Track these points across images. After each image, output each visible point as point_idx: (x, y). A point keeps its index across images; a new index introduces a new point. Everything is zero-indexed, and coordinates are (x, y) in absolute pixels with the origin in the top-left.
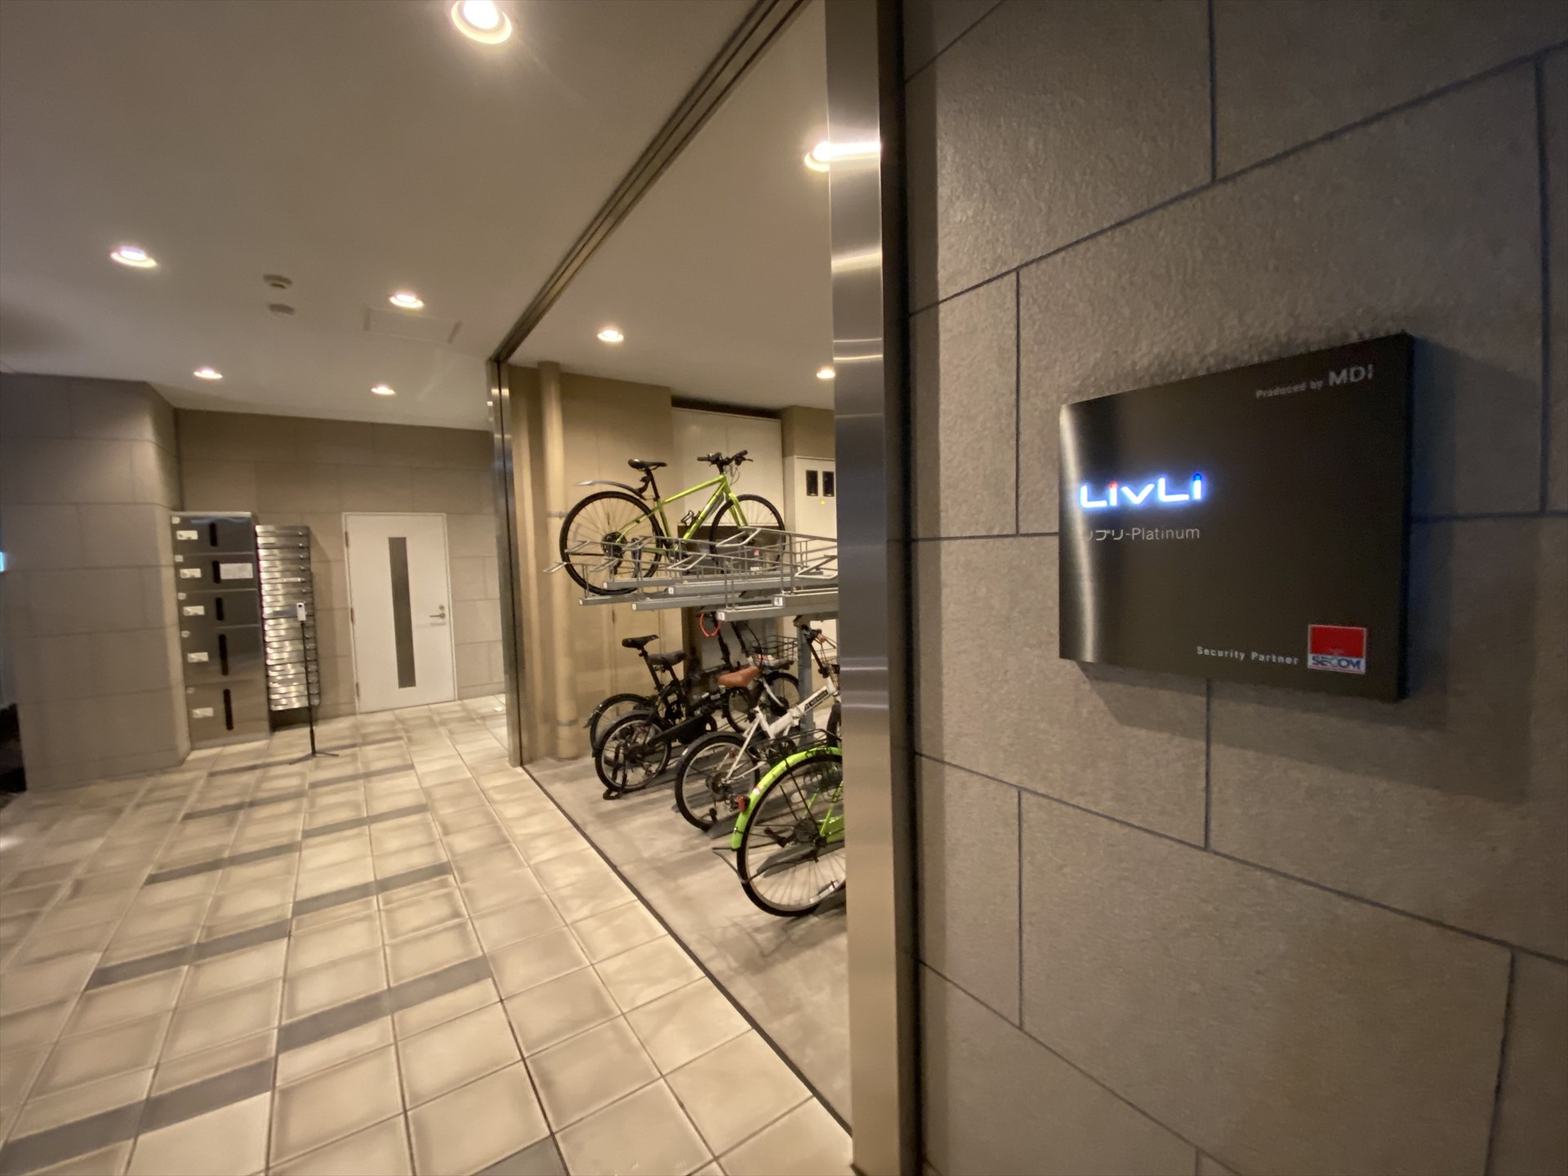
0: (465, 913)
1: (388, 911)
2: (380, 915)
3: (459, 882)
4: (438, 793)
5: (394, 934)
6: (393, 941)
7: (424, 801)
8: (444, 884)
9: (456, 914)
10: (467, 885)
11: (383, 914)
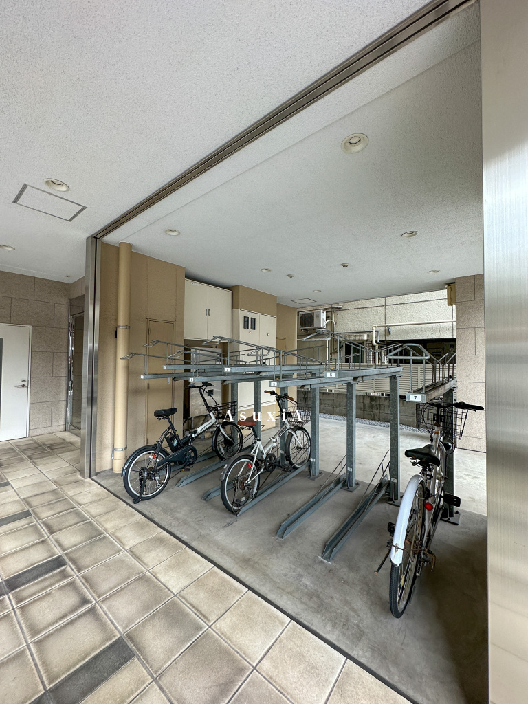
0: (92, 599)
1: (22, 608)
2: (15, 612)
3: (76, 572)
4: (35, 502)
5: (34, 631)
6: (37, 638)
7: (27, 508)
8: (64, 575)
9: (85, 601)
10: (84, 572)
11: (17, 611)
